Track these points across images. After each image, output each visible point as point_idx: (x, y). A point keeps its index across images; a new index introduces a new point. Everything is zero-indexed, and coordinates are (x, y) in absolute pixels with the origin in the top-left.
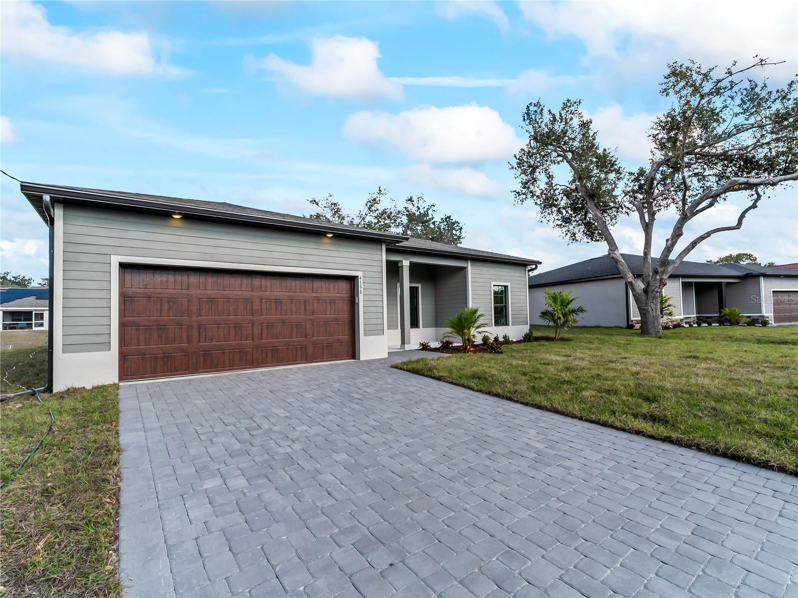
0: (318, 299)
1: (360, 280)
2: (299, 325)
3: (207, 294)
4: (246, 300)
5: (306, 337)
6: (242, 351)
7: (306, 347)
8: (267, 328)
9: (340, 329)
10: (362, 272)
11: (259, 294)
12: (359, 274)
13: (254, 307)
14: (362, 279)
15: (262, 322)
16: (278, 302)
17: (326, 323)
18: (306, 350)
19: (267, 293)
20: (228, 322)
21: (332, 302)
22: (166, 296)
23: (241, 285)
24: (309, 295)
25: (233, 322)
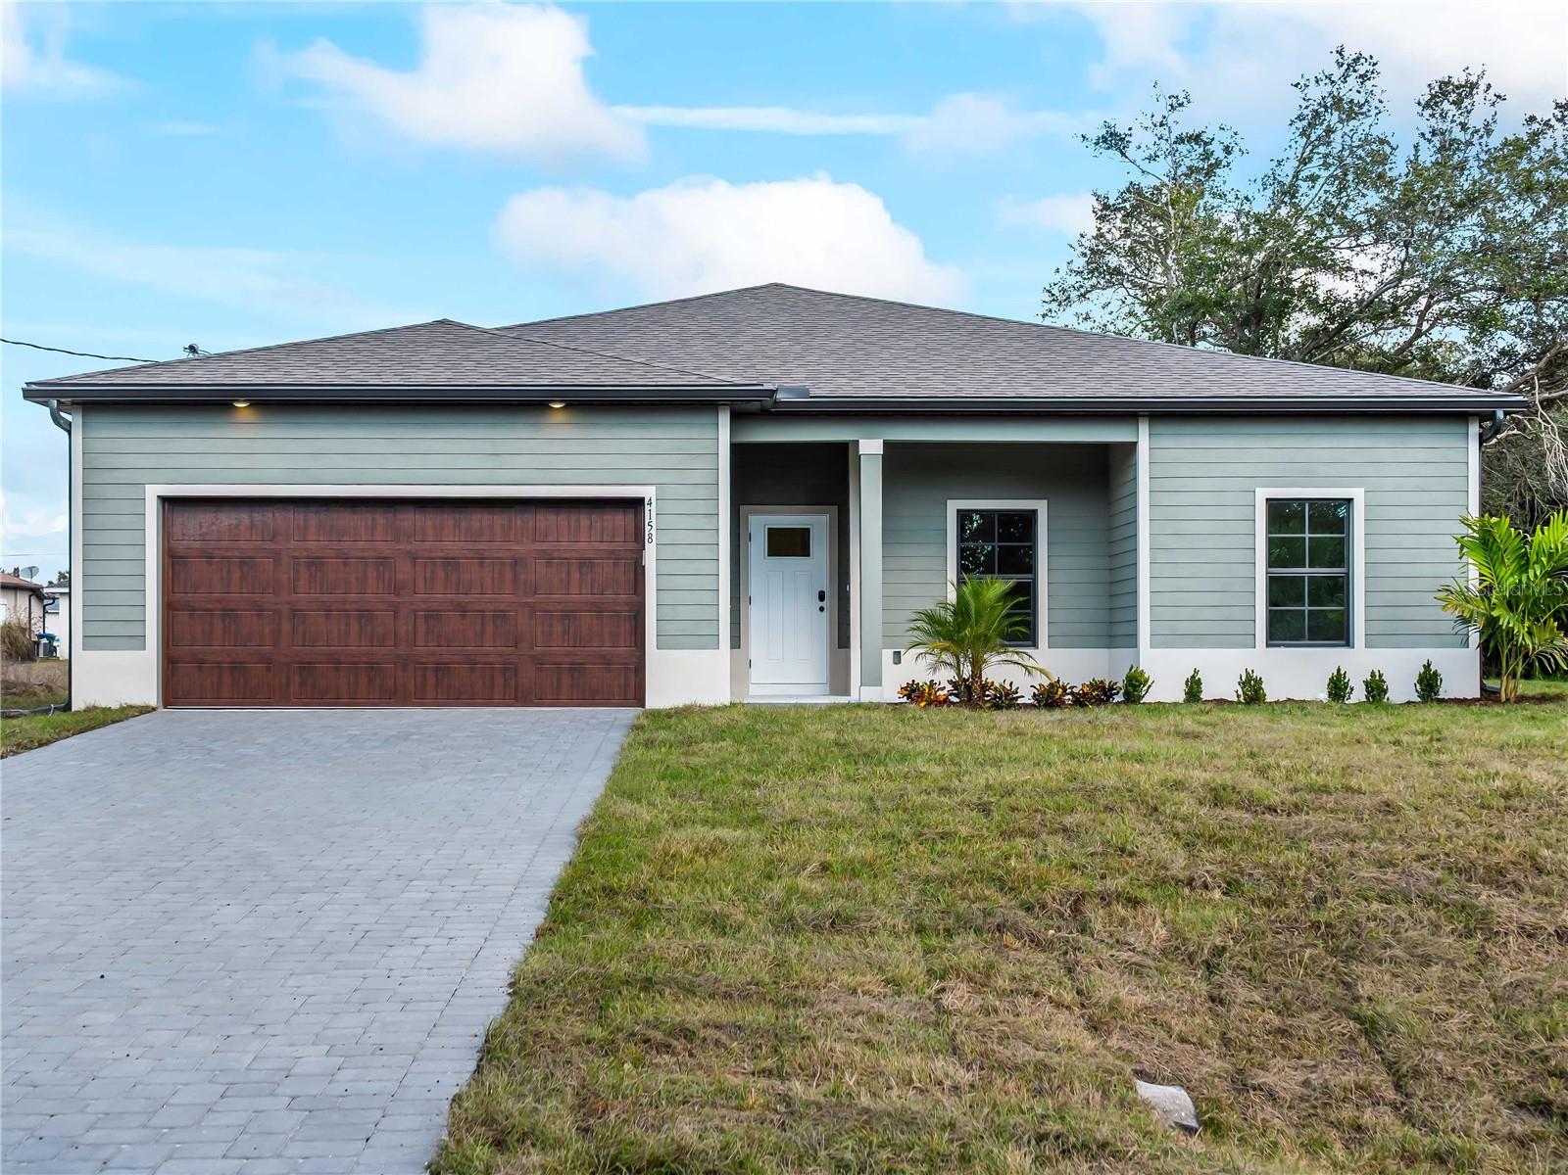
0: (548, 557)
1: (647, 508)
2: (500, 616)
3: (306, 549)
4: (383, 561)
5: (516, 647)
6: (372, 668)
7: (516, 669)
8: (427, 622)
9: (606, 630)
10: (654, 488)
11: (409, 547)
12: (648, 492)
13: (400, 577)
14: (654, 505)
15: (415, 607)
16: (451, 563)
17: (569, 615)
18: (516, 675)
19: (427, 545)
20: (347, 607)
21: (586, 563)
22: (236, 553)
23: (374, 527)
24: (523, 547)
25: (355, 606)
